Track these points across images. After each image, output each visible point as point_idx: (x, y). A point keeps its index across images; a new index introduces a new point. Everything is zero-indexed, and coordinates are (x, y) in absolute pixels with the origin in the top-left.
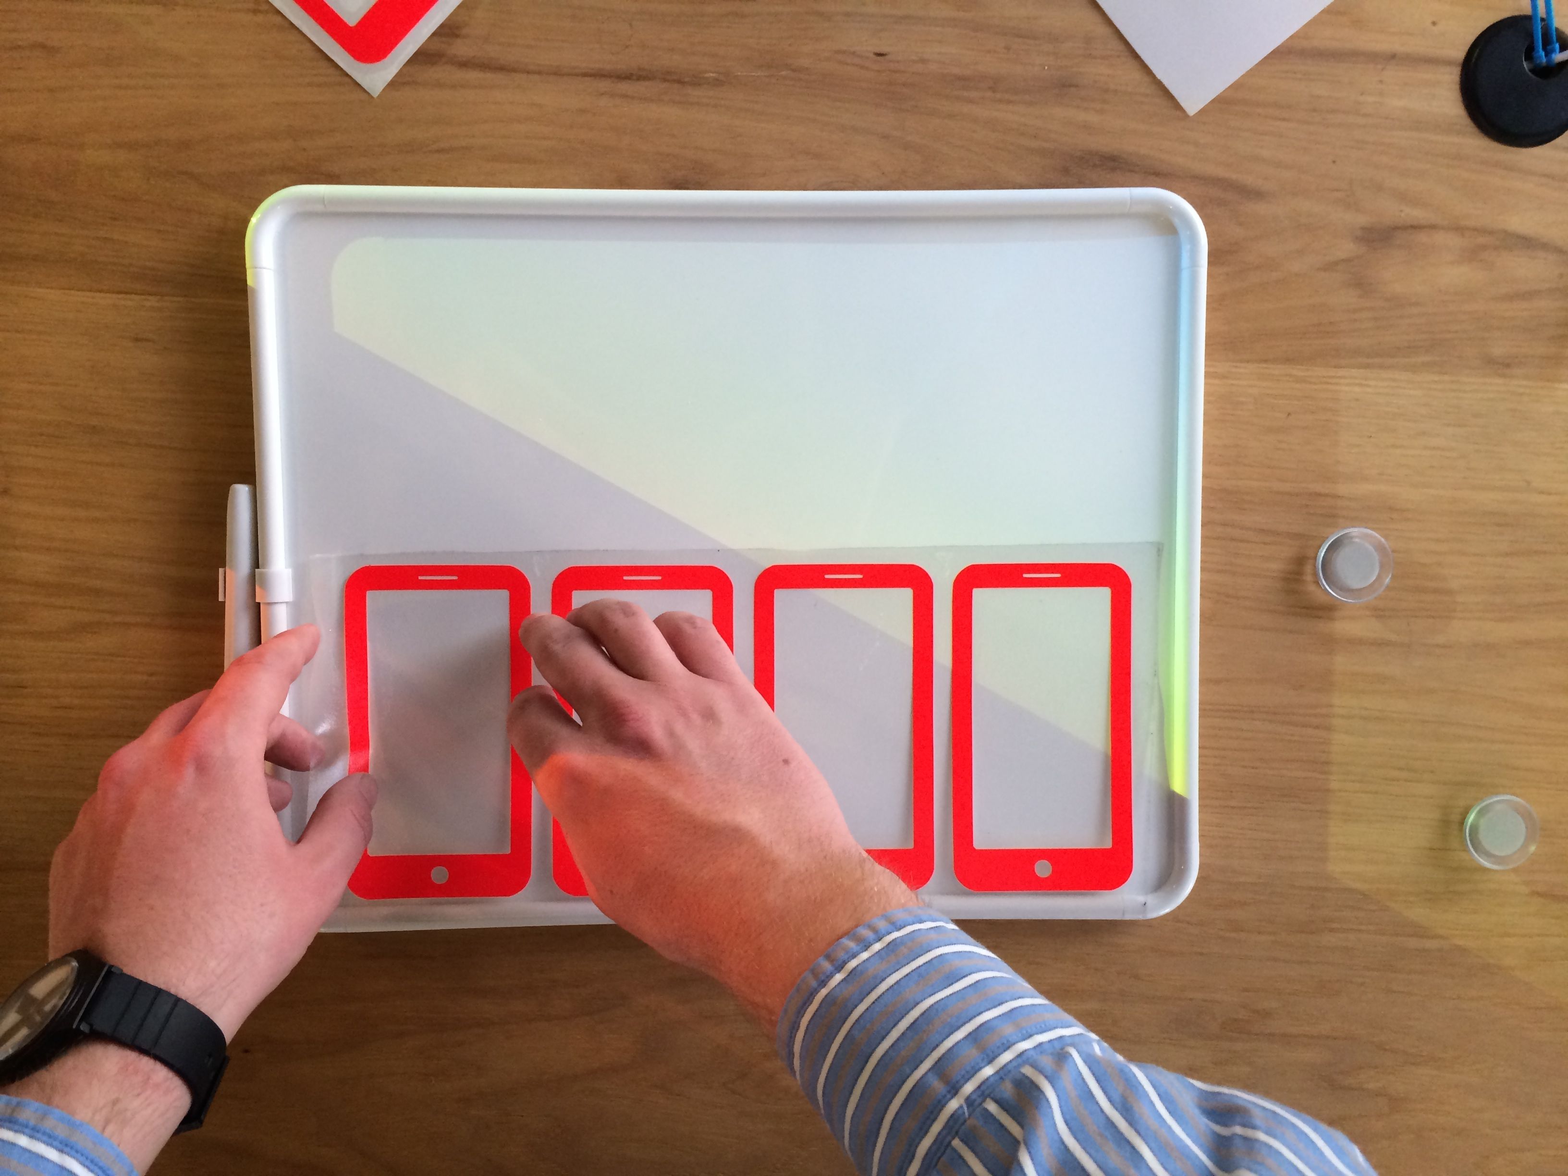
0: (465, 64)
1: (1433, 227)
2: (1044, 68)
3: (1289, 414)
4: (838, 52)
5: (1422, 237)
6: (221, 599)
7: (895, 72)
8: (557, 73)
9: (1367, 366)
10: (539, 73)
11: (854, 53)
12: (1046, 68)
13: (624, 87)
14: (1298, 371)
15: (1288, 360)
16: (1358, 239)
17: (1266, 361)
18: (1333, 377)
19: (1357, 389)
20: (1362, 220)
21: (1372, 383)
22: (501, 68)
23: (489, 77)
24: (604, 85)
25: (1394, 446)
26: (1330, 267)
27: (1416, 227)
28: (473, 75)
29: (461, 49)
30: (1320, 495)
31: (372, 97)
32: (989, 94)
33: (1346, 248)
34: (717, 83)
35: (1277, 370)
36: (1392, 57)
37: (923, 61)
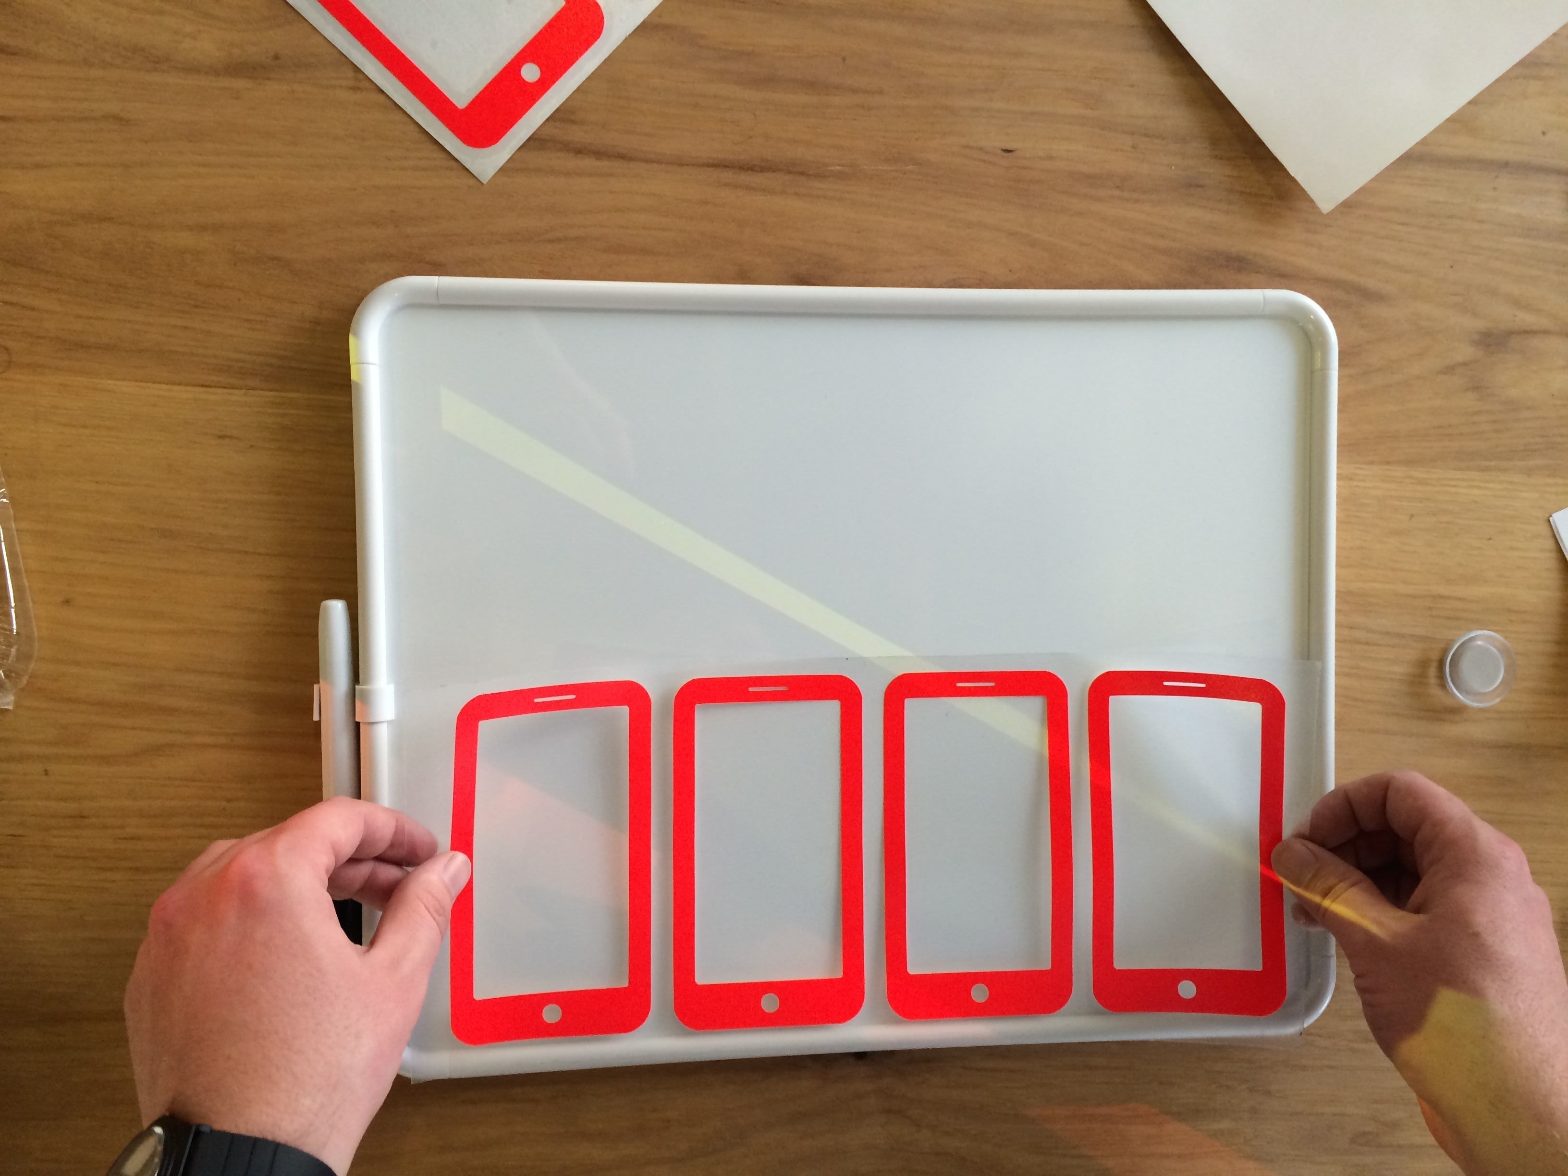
0: (579, 151)
1: (1546, 332)
2: (1172, 168)
3: (1412, 516)
4: (967, 147)
5: (1536, 342)
6: (316, 718)
7: (1025, 168)
8: (680, 162)
9: (1486, 469)
10: (659, 162)
11: (981, 149)
12: (1173, 167)
13: (745, 178)
14: (1419, 473)
15: (1410, 462)
16: (1477, 343)
17: (1388, 463)
18: (1452, 479)
19: (1476, 492)
20: (1480, 324)
21: (1491, 485)
22: (622, 157)
23: (603, 165)
24: (727, 176)
25: (1512, 548)
26: (1449, 370)
27: (1527, 333)
28: (588, 163)
29: (577, 135)
30: (1441, 597)
31: (483, 184)
32: (1117, 193)
33: (1465, 352)
34: (840, 176)
35: (1399, 472)
36: (1505, 165)
37: (1051, 158)
